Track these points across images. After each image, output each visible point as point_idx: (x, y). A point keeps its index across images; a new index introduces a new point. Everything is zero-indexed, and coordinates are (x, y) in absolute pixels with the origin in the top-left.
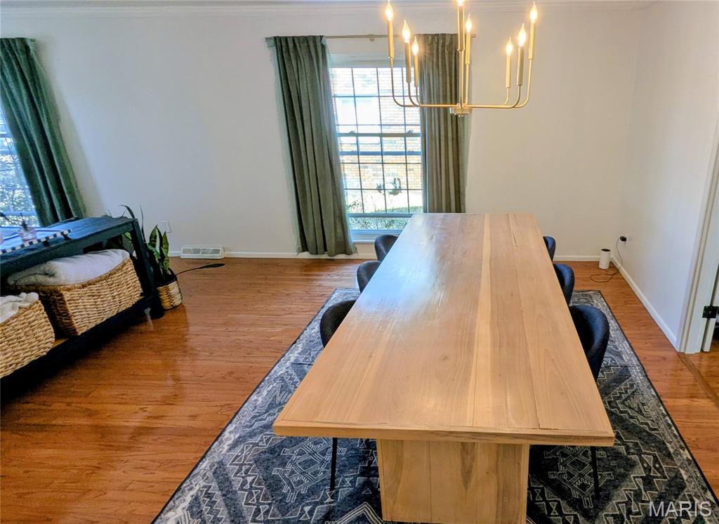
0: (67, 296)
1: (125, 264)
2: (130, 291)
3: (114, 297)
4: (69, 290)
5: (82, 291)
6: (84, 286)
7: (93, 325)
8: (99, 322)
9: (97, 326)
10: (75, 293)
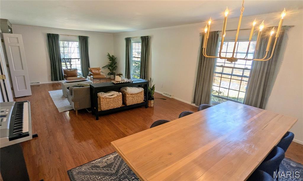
0: (127, 95)
1: (142, 92)
2: (141, 99)
3: (137, 99)
4: (128, 94)
5: (130, 95)
6: (131, 94)
7: (131, 104)
8: (132, 104)
9: (131, 105)
10: (129, 95)
